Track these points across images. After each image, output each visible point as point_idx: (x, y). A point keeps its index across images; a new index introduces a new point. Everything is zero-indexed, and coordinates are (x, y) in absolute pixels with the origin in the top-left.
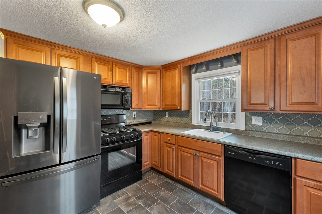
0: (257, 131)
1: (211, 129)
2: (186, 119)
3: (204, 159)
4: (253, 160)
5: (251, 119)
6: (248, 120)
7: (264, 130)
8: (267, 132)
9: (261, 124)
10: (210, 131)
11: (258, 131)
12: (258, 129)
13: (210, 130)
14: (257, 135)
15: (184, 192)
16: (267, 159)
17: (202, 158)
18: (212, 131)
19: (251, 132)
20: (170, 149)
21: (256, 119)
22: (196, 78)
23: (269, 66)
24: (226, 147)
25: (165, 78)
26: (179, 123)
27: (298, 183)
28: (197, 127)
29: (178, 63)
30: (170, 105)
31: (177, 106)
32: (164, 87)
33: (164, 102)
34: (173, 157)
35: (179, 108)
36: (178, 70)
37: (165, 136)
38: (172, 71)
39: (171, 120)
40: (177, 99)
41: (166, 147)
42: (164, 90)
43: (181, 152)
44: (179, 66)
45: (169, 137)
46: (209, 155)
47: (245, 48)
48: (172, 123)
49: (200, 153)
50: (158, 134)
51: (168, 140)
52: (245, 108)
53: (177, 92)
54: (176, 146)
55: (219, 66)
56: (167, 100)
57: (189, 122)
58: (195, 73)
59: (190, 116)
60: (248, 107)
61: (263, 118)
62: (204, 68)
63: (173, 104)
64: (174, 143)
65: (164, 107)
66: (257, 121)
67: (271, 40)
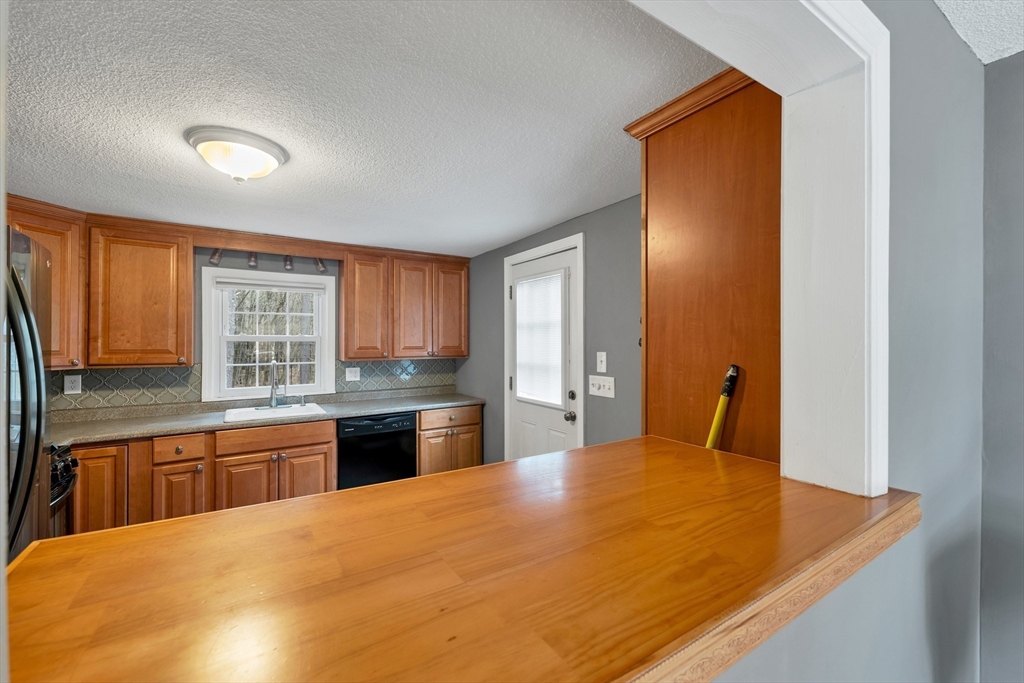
0: (352, 392)
1: (274, 403)
2: (178, 389)
3: (295, 461)
4: (380, 429)
5: (344, 372)
6: (340, 374)
7: (363, 388)
8: (366, 391)
9: (358, 379)
10: (271, 406)
11: (355, 392)
12: (354, 389)
13: (267, 407)
14: (354, 397)
16: (394, 422)
17: (292, 460)
19: (345, 394)
20: (182, 478)
21: (351, 372)
22: (218, 280)
23: (381, 294)
24: (340, 423)
25: (107, 262)
26: (146, 405)
27: (422, 438)
28: (221, 407)
29: (178, 231)
30: (134, 352)
31: (171, 353)
32: (101, 290)
33: (100, 341)
34: (197, 493)
35: (183, 359)
36: (178, 252)
37: (159, 446)
38: (147, 245)
39: (103, 403)
40: (171, 332)
41: (163, 477)
42: (100, 301)
43: (230, 469)
44: (181, 239)
45: (180, 443)
46: (308, 448)
47: (351, 257)
48: (105, 410)
49: (287, 451)
50: (112, 450)
51: (178, 451)
52: (351, 355)
53: (171, 312)
54: (208, 460)
55: (288, 267)
56: (123, 335)
57: (192, 397)
58: (216, 265)
59: (192, 379)
60: (355, 353)
61: (361, 369)
62: (252, 264)
63: (154, 347)
64: (202, 455)
65: (100, 359)
66: (353, 375)
67: (384, 259)
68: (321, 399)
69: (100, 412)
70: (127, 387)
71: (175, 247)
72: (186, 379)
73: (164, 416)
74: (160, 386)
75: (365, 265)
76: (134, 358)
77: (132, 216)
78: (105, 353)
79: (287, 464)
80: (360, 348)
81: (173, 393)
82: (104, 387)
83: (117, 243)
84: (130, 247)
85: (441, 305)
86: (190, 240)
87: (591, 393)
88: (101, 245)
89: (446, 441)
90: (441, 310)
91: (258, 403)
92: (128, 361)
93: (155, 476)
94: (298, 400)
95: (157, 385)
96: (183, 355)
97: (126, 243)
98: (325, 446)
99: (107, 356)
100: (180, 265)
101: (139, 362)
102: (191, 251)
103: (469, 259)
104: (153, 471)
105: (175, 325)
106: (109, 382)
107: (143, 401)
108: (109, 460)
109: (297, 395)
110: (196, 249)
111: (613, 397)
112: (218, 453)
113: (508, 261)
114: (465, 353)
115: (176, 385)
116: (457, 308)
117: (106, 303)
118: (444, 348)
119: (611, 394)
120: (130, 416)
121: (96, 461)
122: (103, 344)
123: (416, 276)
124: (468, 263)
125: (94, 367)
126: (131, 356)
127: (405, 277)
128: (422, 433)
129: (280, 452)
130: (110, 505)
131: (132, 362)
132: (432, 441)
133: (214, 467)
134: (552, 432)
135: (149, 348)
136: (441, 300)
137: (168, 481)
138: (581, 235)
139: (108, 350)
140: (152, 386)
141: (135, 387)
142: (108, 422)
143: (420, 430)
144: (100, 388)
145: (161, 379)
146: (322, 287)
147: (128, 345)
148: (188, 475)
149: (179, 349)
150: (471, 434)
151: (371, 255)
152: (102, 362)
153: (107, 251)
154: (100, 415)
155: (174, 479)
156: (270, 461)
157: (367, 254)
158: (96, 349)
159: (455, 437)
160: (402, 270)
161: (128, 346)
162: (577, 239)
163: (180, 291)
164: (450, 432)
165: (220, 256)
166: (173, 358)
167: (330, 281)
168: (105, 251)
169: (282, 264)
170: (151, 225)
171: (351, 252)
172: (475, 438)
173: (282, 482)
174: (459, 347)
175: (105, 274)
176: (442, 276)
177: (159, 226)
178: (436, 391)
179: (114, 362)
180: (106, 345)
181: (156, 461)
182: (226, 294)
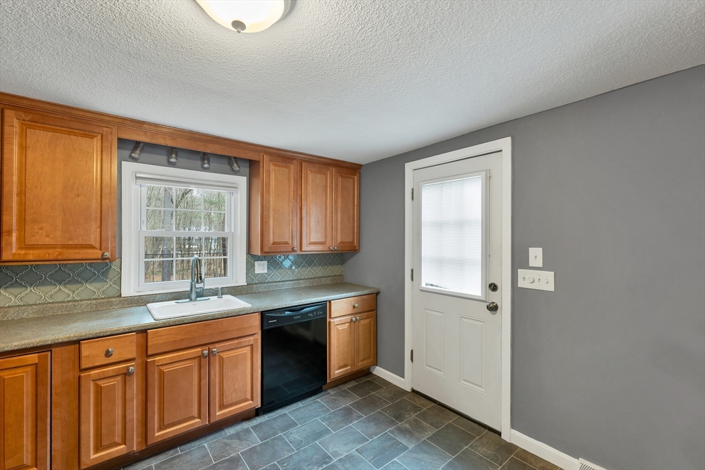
0: (260, 283)
1: (193, 296)
2: (98, 285)
3: (225, 355)
4: (298, 319)
5: (254, 266)
6: (250, 267)
7: (269, 279)
8: (272, 282)
9: (266, 271)
10: (191, 300)
11: (262, 283)
12: (262, 281)
13: (188, 300)
14: (261, 288)
15: (178, 460)
16: (310, 312)
17: (221, 354)
18: (195, 300)
19: (255, 286)
20: (112, 382)
21: (259, 265)
22: (138, 175)
23: (292, 193)
24: (264, 315)
25: (23, 148)
26: (64, 302)
27: (332, 326)
28: (141, 301)
29: (102, 121)
30: (54, 247)
31: (94, 248)
32: (15, 179)
33: (14, 235)
34: (127, 397)
35: (107, 254)
36: (102, 143)
37: (86, 350)
38: (69, 133)
39: (14, 301)
40: (94, 226)
41: (92, 382)
42: (15, 190)
43: (162, 368)
44: (105, 129)
45: (110, 345)
46: (236, 341)
47: (266, 158)
48: (17, 309)
49: (217, 345)
50: (33, 358)
51: (108, 354)
52: (266, 249)
53: (95, 204)
54: (139, 361)
55: (206, 166)
56: (41, 229)
57: (112, 292)
58: (135, 160)
59: (111, 274)
60: (270, 248)
61: (268, 262)
62: (173, 160)
63: (76, 242)
64: (133, 355)
65: (14, 254)
66: (261, 268)
67: (295, 162)
68: (235, 291)
69: (12, 311)
70: (42, 284)
71: (99, 137)
72: (105, 274)
73: (83, 313)
74: (77, 282)
75: (279, 166)
76: (53, 254)
77: (53, 101)
78: (20, 248)
79: (217, 358)
80: (274, 243)
81: (92, 289)
82: (16, 284)
83: (34, 128)
84: (50, 134)
85: (339, 205)
86: (115, 131)
87: (520, 285)
88: (17, 129)
89: (350, 326)
90: (339, 210)
91: (177, 296)
92: (47, 257)
93: (83, 383)
94: (215, 293)
95: (74, 281)
96: (107, 250)
97: (45, 129)
98: (252, 338)
99: (23, 252)
100: (104, 157)
101: (59, 257)
102: (115, 143)
103: (362, 165)
104: (79, 377)
105: (98, 219)
106: (21, 278)
107: (60, 297)
108: (29, 369)
109: (213, 287)
110: (120, 140)
111: (552, 289)
112: (149, 353)
113: (409, 167)
114: (357, 248)
115: (95, 281)
116: (352, 208)
117: (22, 193)
118: (341, 243)
119: (551, 287)
120: (46, 316)
121: (13, 371)
122: (18, 238)
123: (319, 178)
124: (360, 169)
125: (7, 264)
126: (51, 251)
127: (313, 179)
128: (332, 320)
129: (211, 347)
130: (30, 419)
131: (51, 258)
132: (340, 328)
133: (146, 368)
134: (465, 320)
135: (71, 242)
136: (340, 201)
137: (97, 386)
138: (509, 139)
139: (23, 244)
140: (69, 282)
141: (51, 284)
142: (20, 322)
143: (330, 317)
144: (11, 286)
145: (78, 275)
146: (235, 186)
147: (47, 239)
148: (119, 378)
149: (103, 244)
150: (369, 320)
151: (283, 157)
152: (17, 258)
153: (23, 135)
154: (12, 315)
155: (103, 383)
156: (200, 357)
157: (279, 156)
158: (11, 244)
159: (357, 322)
160: (309, 172)
161: (47, 241)
162: (505, 144)
163: (104, 183)
164: (354, 319)
165: (142, 151)
166: (96, 253)
167: (242, 181)
168: (21, 136)
169: (199, 163)
170: (73, 112)
171: (267, 153)
172: (372, 323)
173: (212, 376)
174: (353, 242)
175: (20, 162)
176: (340, 179)
177: (81, 113)
178: (328, 281)
179: (31, 258)
180: (21, 239)
181: (84, 366)
182: (144, 190)
